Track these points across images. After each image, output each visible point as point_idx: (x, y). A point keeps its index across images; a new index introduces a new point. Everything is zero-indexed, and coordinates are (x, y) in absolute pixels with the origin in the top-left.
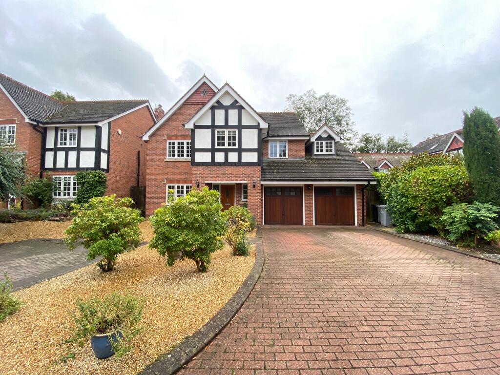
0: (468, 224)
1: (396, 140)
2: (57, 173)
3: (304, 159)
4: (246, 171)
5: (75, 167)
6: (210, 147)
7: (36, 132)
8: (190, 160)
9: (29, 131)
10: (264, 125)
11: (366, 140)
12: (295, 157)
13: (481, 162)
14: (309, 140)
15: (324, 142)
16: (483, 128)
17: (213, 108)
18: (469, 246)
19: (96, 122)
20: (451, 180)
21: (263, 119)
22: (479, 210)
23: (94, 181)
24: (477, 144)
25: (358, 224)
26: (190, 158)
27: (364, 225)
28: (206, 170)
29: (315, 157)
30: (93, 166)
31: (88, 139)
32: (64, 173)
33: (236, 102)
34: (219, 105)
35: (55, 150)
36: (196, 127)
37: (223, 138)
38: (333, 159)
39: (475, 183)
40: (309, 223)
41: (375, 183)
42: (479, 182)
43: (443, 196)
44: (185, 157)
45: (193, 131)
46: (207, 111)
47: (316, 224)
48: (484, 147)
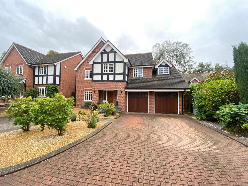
0: (231, 117)
1: (220, 65)
2: (39, 86)
3: (151, 77)
4: (117, 84)
5: (46, 83)
6: (100, 73)
7: (31, 68)
8: (91, 79)
9: (27, 68)
10: (126, 60)
11: (202, 65)
12: (147, 77)
13: (243, 77)
14: (155, 67)
15: (163, 68)
16: (245, 55)
17: (102, 53)
18: (232, 131)
19: (53, 63)
20: (225, 88)
21: (126, 57)
22: (239, 108)
23: (52, 90)
24: (241, 66)
25: (179, 113)
26: (91, 78)
27: (183, 114)
28: (98, 84)
29: (158, 76)
30: (52, 83)
31: (51, 71)
32: (42, 86)
33: (113, 49)
34: (105, 52)
35: (38, 76)
36: (94, 63)
37: (107, 68)
38: (168, 77)
39: (239, 91)
40: (151, 112)
41: (189, 90)
42: (242, 90)
43: (219, 98)
44: (89, 78)
45: (93, 65)
46: (99, 55)
47: (155, 112)
48: (245, 67)
